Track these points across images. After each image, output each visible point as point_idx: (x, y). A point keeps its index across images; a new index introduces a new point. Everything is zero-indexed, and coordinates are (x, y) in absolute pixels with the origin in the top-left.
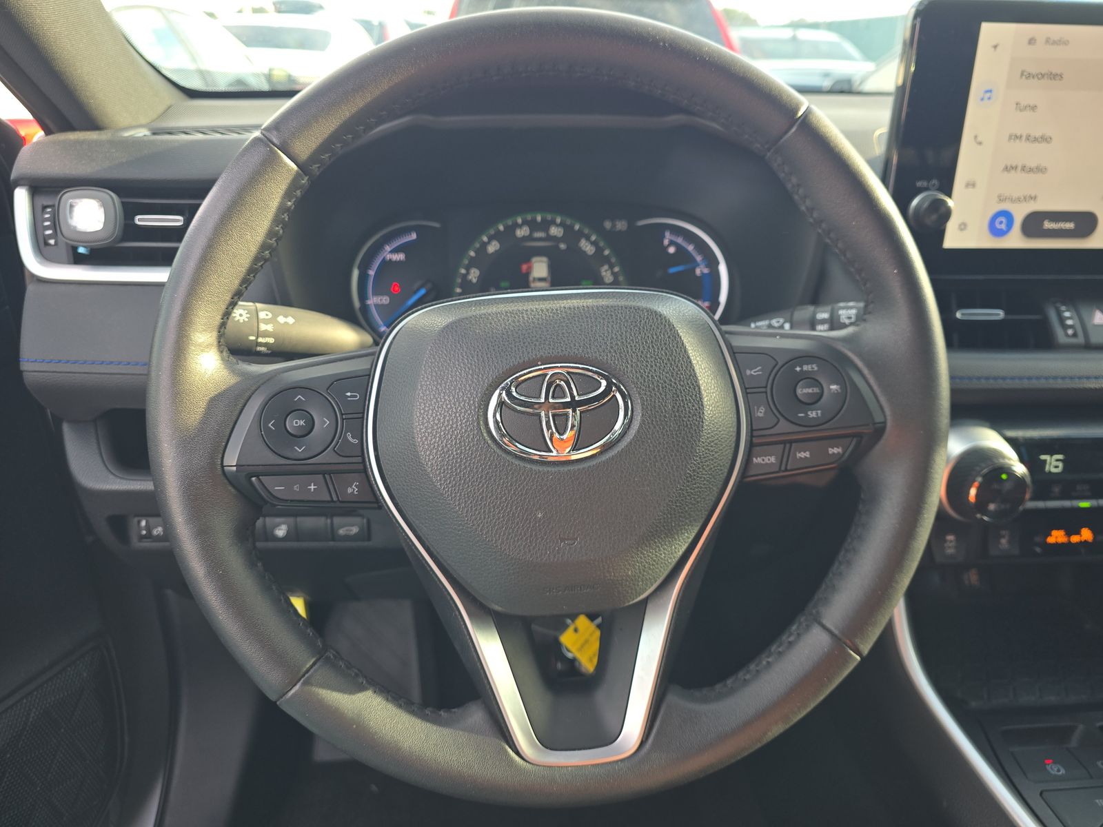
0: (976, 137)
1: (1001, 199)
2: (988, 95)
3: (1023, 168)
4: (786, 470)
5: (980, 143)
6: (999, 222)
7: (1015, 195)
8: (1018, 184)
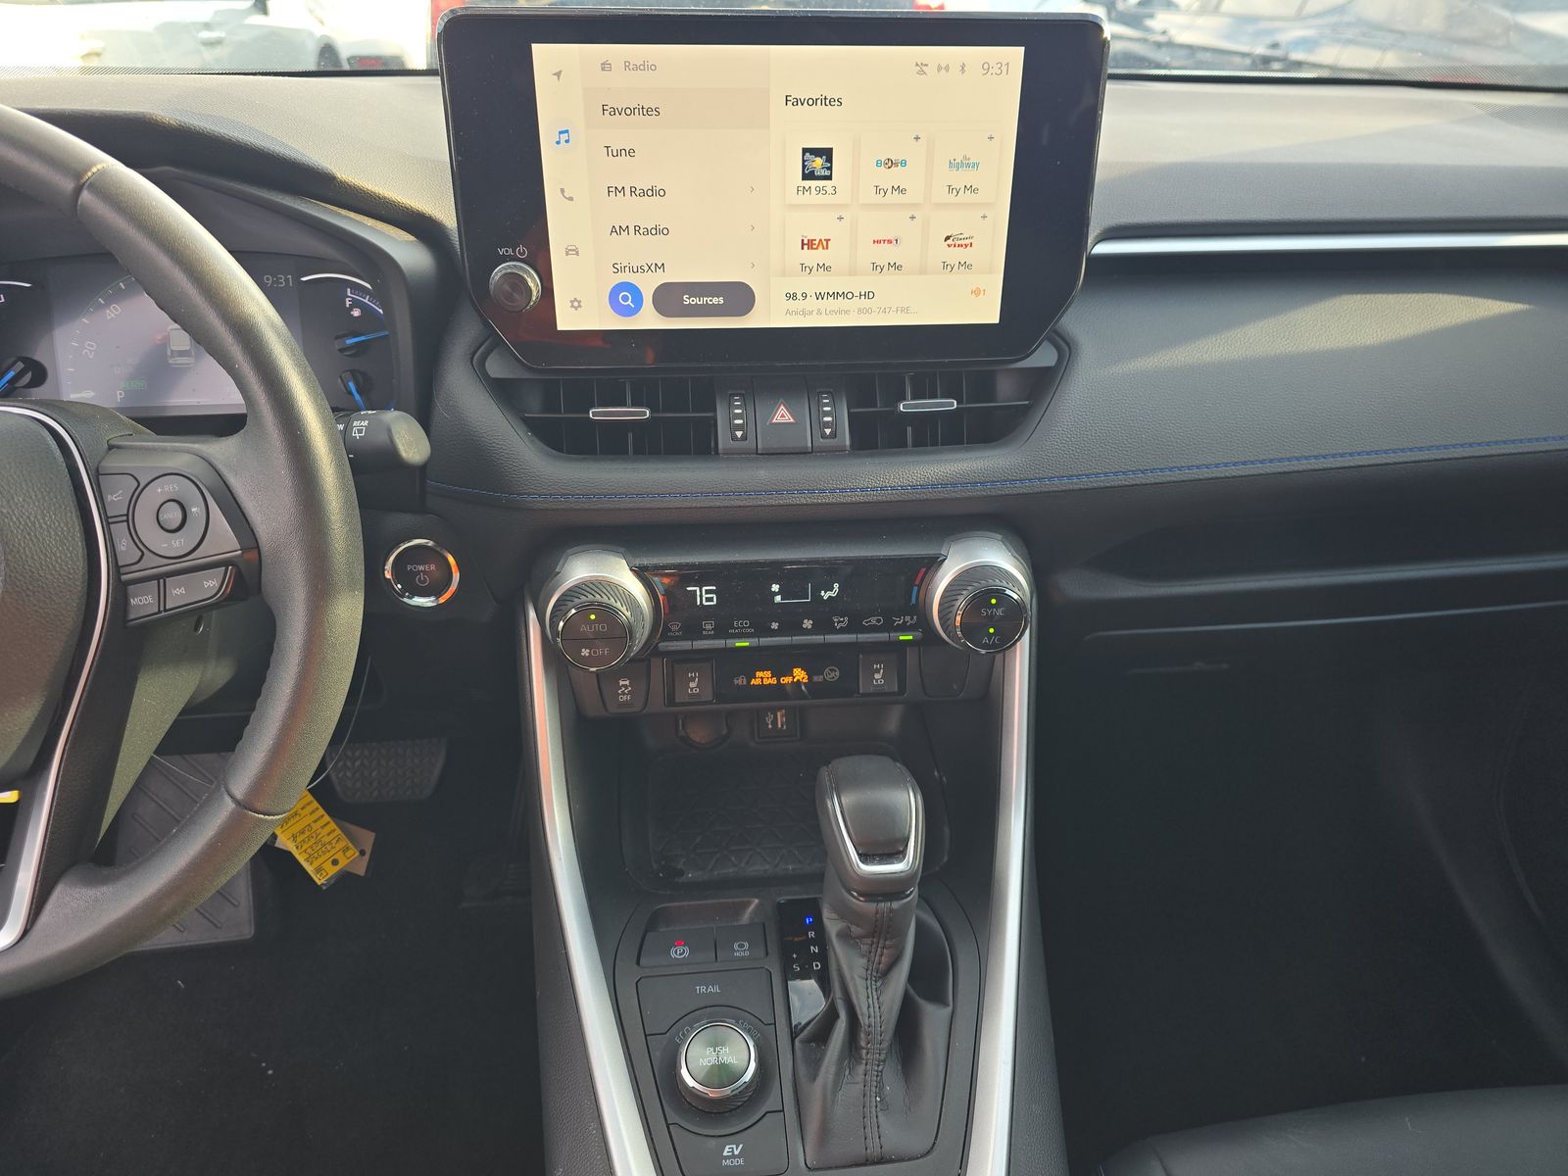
0: (562, 191)
1: (618, 269)
2: (564, 137)
3: (637, 228)
4: (165, 610)
5: (571, 199)
6: (623, 296)
7: (635, 264)
8: (636, 250)
